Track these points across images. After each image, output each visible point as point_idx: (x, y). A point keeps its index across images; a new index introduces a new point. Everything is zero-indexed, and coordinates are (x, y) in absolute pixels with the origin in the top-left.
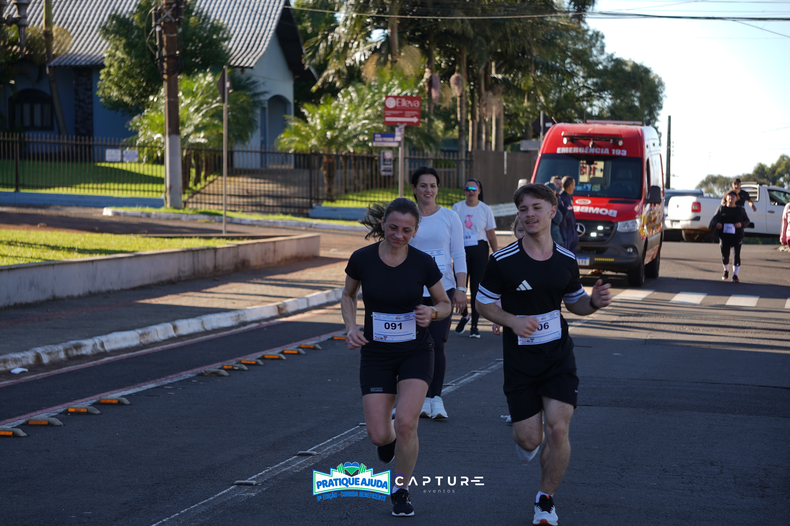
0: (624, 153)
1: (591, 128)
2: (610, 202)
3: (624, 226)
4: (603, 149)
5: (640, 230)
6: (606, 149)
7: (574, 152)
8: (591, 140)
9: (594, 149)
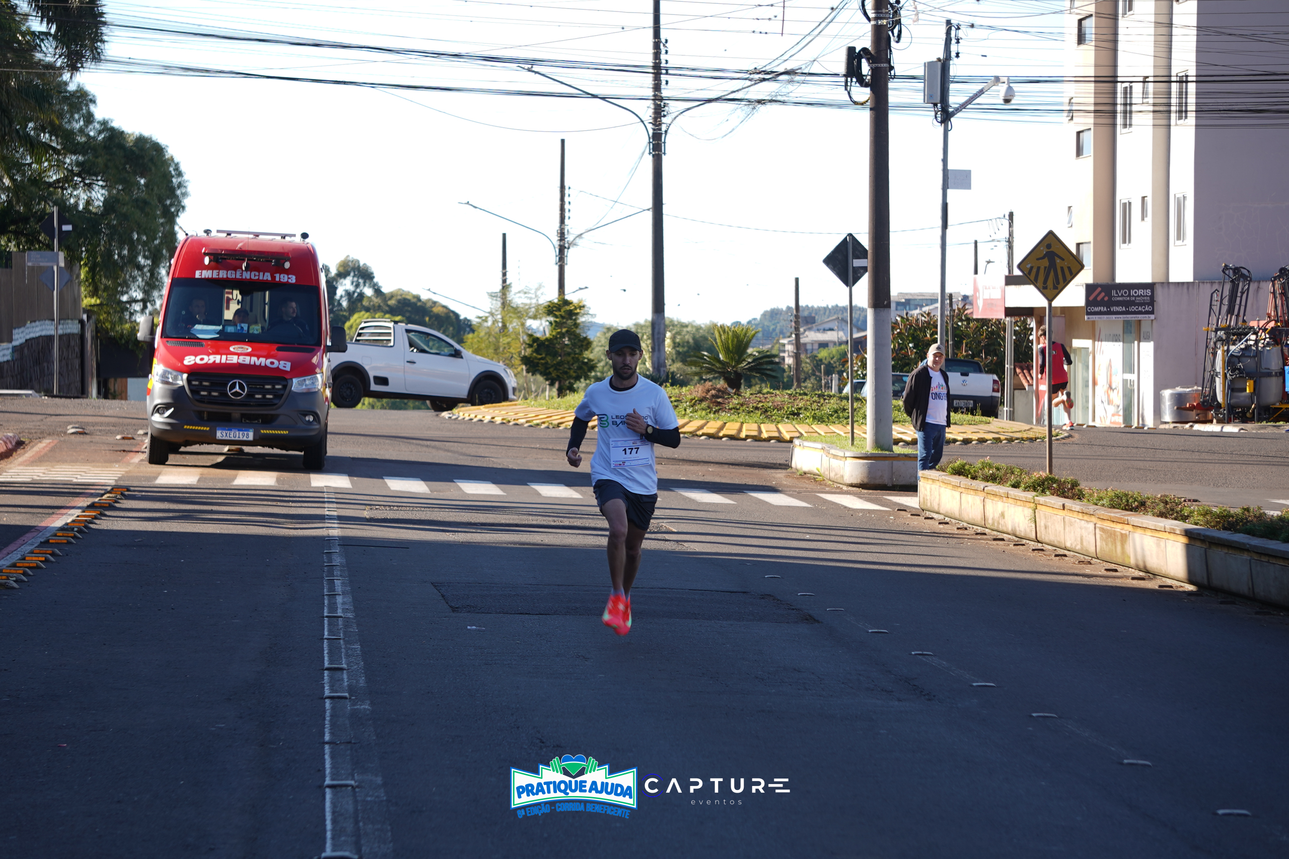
0: (293, 279)
1: (241, 242)
2: (279, 349)
3: (300, 384)
4: (261, 274)
5: (322, 390)
6: (266, 274)
7: (221, 276)
8: (244, 260)
9: (249, 273)
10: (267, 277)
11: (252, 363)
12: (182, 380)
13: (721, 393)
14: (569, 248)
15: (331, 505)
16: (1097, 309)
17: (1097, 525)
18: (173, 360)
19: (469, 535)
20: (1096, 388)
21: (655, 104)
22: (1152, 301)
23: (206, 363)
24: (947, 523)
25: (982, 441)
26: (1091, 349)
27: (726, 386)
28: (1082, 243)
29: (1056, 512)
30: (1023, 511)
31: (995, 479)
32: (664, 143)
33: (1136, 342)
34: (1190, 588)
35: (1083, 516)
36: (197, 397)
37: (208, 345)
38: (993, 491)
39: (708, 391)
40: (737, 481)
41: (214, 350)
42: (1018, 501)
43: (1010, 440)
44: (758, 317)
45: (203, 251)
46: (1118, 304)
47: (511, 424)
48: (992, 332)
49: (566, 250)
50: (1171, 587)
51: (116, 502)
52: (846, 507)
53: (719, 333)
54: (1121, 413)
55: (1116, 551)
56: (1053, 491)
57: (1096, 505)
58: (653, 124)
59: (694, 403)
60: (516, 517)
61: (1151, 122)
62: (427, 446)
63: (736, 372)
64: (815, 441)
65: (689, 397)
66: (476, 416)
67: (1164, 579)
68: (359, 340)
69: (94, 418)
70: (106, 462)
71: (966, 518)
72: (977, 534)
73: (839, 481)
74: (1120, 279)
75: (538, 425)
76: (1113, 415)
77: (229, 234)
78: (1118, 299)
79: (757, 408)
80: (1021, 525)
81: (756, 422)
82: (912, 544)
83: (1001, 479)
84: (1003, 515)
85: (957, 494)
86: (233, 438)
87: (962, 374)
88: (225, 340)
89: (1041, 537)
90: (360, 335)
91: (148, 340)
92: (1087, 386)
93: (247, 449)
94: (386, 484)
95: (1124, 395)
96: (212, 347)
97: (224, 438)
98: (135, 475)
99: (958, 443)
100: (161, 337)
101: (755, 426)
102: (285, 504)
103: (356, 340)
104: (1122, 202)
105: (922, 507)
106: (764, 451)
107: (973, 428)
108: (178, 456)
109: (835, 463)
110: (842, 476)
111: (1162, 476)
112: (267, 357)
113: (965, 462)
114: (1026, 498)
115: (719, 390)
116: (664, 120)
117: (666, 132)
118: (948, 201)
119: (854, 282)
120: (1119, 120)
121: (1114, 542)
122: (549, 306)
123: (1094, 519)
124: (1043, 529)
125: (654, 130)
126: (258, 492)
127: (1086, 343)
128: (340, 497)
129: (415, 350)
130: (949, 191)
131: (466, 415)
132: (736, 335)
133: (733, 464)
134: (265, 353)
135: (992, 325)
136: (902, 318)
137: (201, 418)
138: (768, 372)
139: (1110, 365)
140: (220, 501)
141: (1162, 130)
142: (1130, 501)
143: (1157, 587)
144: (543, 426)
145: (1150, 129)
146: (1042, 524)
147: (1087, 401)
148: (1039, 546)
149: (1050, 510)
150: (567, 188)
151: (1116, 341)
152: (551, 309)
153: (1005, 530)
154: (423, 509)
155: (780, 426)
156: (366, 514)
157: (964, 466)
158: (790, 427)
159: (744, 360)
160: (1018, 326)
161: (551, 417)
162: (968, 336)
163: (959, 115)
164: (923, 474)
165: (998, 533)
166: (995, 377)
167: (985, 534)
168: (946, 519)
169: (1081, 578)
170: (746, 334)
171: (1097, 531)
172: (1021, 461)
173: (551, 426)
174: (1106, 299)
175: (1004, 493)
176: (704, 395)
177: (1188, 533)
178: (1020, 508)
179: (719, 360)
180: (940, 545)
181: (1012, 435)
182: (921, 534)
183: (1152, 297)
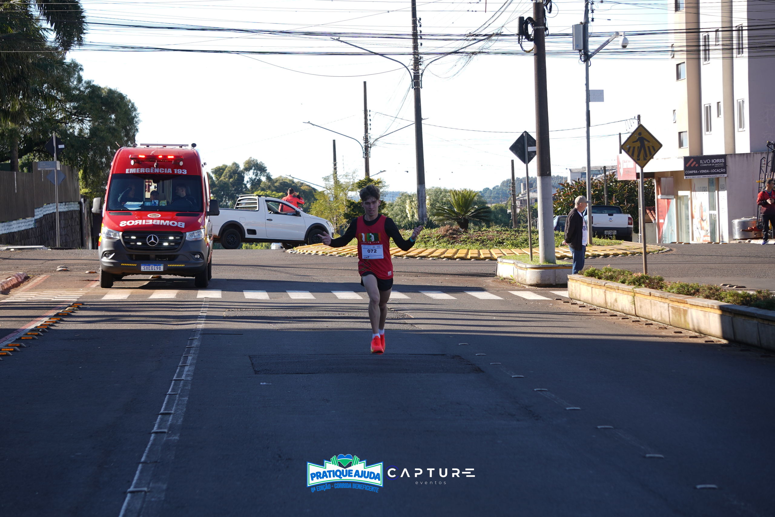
0: (185, 172)
1: (153, 150)
2: (177, 215)
3: (191, 236)
4: (166, 169)
5: (204, 239)
6: (169, 169)
7: (141, 172)
8: (155, 161)
9: (158, 169)
10: (170, 171)
11: (161, 224)
12: (119, 236)
13: (456, 232)
14: (371, 147)
15: (205, 309)
16: (691, 172)
17: (670, 305)
18: (114, 224)
19: (283, 325)
20: (694, 220)
21: (414, 57)
22: (725, 166)
23: (133, 225)
24: (584, 307)
25: (616, 255)
26: (689, 197)
27: (459, 227)
28: (682, 132)
29: (646, 297)
30: (627, 297)
31: (613, 278)
32: (421, 81)
33: (716, 192)
34: (724, 342)
35: (662, 300)
36: (129, 246)
37: (136, 214)
38: (610, 286)
39: (448, 231)
40: (461, 285)
41: (139, 217)
42: (625, 292)
43: (633, 254)
44: (499, 185)
45: (130, 157)
46: (704, 168)
47: (328, 255)
48: (631, 189)
49: (369, 149)
50: (713, 341)
51: (73, 312)
52: (524, 299)
53: (454, 195)
54: (709, 235)
55: (681, 320)
56: (646, 285)
57: (669, 292)
58: (414, 70)
59: (439, 238)
60: (316, 312)
61: (721, 56)
62: (275, 271)
63: (464, 218)
64: (510, 259)
65: (436, 235)
66: (307, 251)
67: (709, 337)
68: (238, 208)
69: (75, 261)
70: (75, 287)
71: (595, 303)
72: (601, 313)
73: (523, 283)
74: (706, 153)
75: (344, 255)
76: (704, 236)
77: (148, 146)
78: (704, 165)
79: (477, 240)
80: (626, 306)
81: (477, 249)
82: (559, 320)
83: (616, 277)
84: (616, 300)
85: (590, 288)
86: (151, 270)
87: (609, 215)
88: (144, 210)
89: (638, 313)
90: (238, 204)
91: (98, 212)
92: (688, 219)
93: (164, 277)
94: (244, 295)
95: (711, 224)
96: (138, 215)
97: (145, 270)
98: (91, 295)
99: (601, 257)
100: (106, 210)
101: (476, 251)
102: (177, 310)
103: (236, 208)
104: (706, 106)
105: (571, 297)
106: (481, 266)
107: (610, 247)
108: (121, 282)
109: (521, 272)
110: (525, 280)
111: (726, 272)
112: (170, 220)
113: (595, 268)
114: (629, 289)
115: (454, 230)
116: (420, 67)
117: (422, 74)
118: (590, 109)
119: (529, 161)
120: (702, 56)
121: (680, 315)
122: (359, 183)
123: (668, 301)
124: (639, 308)
125: (414, 73)
126: (162, 303)
127: (687, 193)
128: (212, 304)
129: (272, 213)
130: (590, 103)
131: (301, 251)
132: (464, 196)
133: (461, 275)
134: (170, 218)
135: (631, 184)
136: (576, 182)
137: (131, 259)
138: (483, 218)
139: (701, 206)
140: (137, 309)
141: (728, 61)
142: (690, 289)
143: (704, 342)
144: (347, 256)
145: (721, 61)
146: (639, 305)
147: (688, 228)
148: (638, 319)
149: (642, 296)
150: (368, 111)
151: (704, 191)
152: (360, 185)
153: (618, 309)
154: (260, 310)
155: (491, 250)
156: (224, 314)
157: (594, 271)
158: (498, 251)
159: (469, 211)
160: (647, 184)
161: (352, 250)
162: (616, 192)
163: (595, 56)
164: (570, 277)
165: (614, 312)
166: (630, 216)
167: (606, 312)
168: (585, 304)
169: (658, 338)
170: (470, 195)
171: (670, 308)
172: (630, 267)
173: (352, 256)
174: (697, 165)
175: (616, 287)
176: (445, 233)
177: (721, 308)
178: (626, 296)
179: (454, 212)
180: (575, 321)
181: (634, 250)
182: (566, 314)
183: (725, 163)
